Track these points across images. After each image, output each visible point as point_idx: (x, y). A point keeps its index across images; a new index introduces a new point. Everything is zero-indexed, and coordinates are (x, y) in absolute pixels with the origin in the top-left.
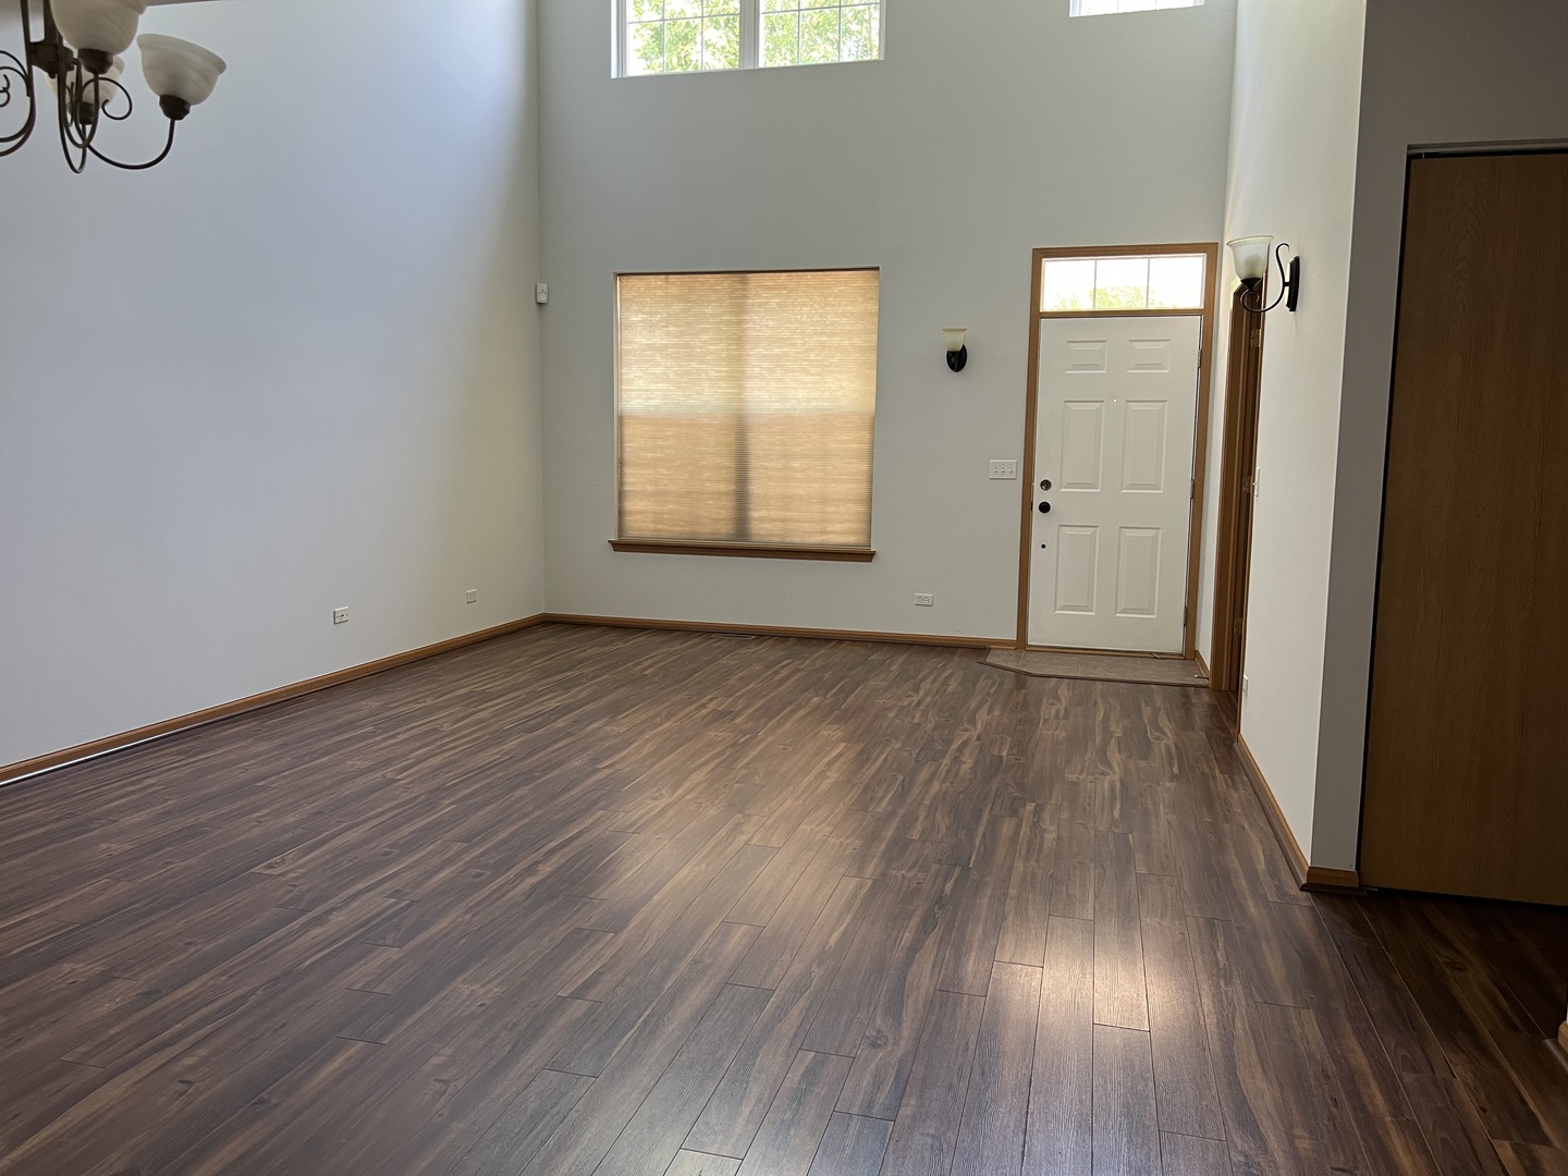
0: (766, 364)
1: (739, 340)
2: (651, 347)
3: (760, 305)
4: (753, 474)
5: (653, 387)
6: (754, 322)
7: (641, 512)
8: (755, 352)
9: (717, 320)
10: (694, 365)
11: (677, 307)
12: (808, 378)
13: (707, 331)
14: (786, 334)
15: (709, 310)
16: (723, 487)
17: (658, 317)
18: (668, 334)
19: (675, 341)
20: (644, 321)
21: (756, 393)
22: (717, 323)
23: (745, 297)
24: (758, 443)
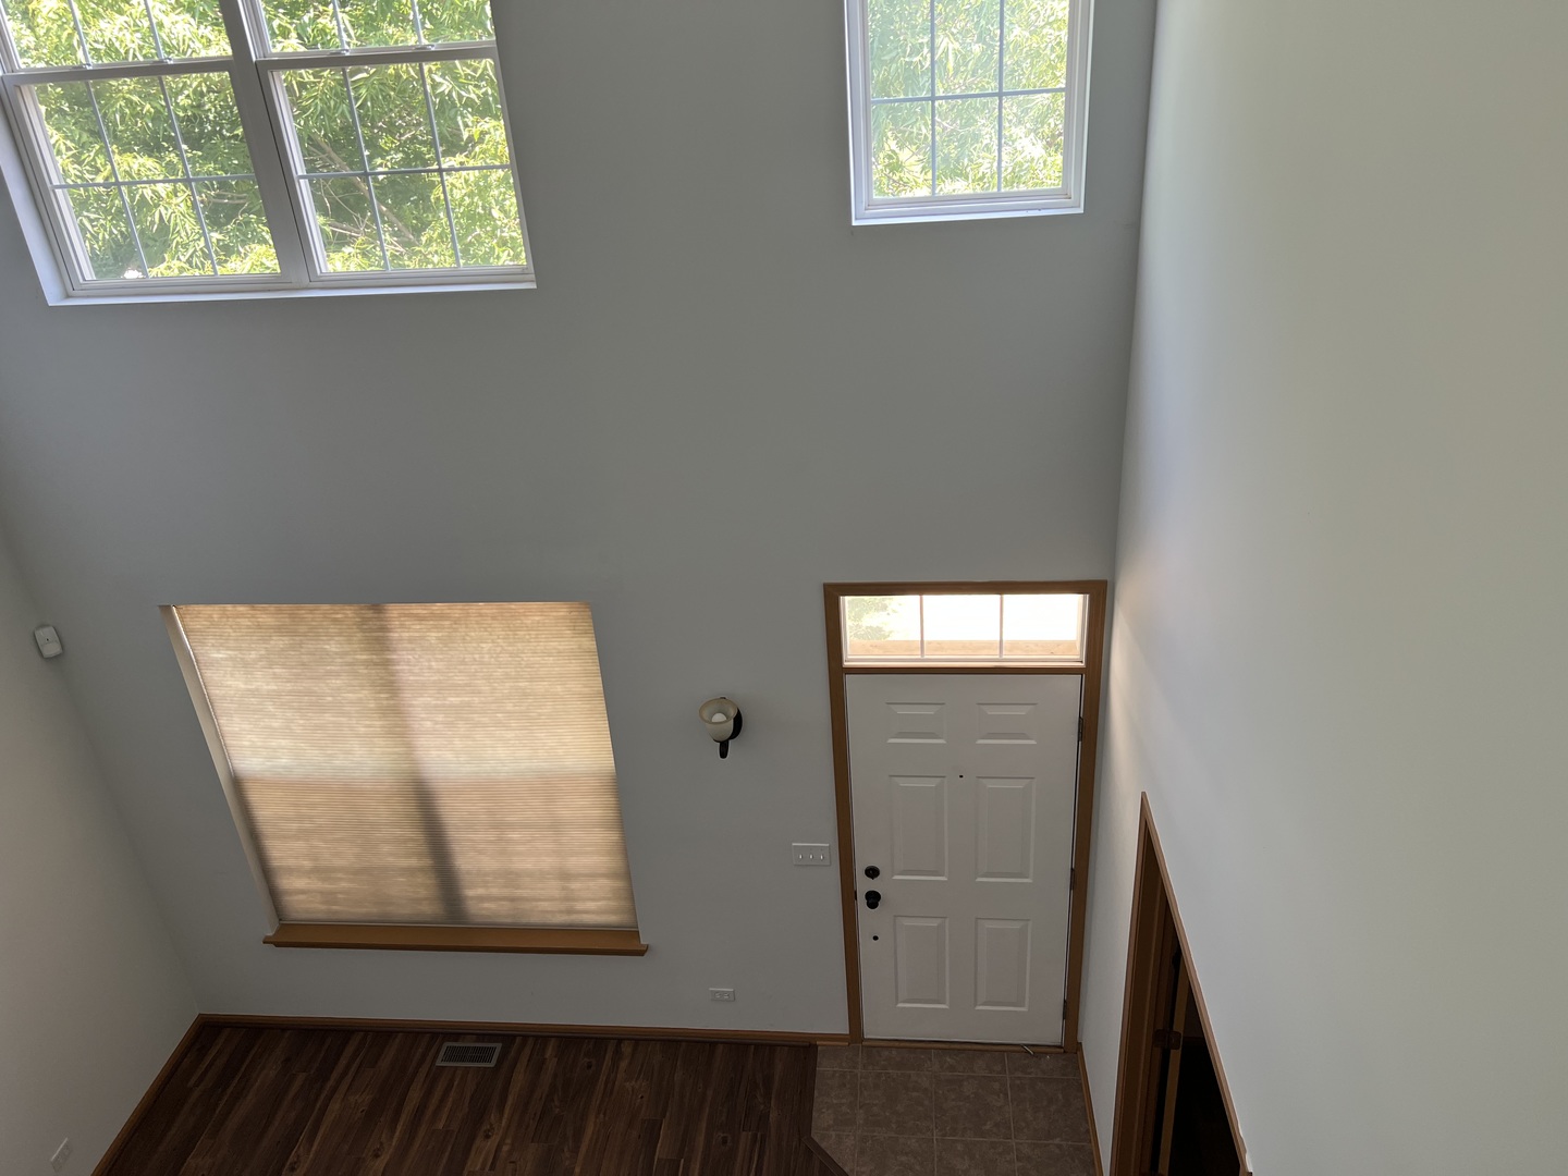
0: (440, 718)
1: (389, 686)
2: (254, 693)
3: (410, 640)
4: (456, 848)
5: (274, 743)
6: (408, 662)
7: (303, 892)
8: (419, 703)
9: (349, 659)
10: (328, 717)
11: (279, 642)
12: (510, 734)
13: (337, 675)
14: (460, 679)
15: (332, 647)
16: (414, 862)
17: (253, 655)
18: (276, 677)
19: (289, 686)
20: (231, 659)
21: (434, 753)
22: (350, 664)
23: (384, 629)
24: (453, 813)
